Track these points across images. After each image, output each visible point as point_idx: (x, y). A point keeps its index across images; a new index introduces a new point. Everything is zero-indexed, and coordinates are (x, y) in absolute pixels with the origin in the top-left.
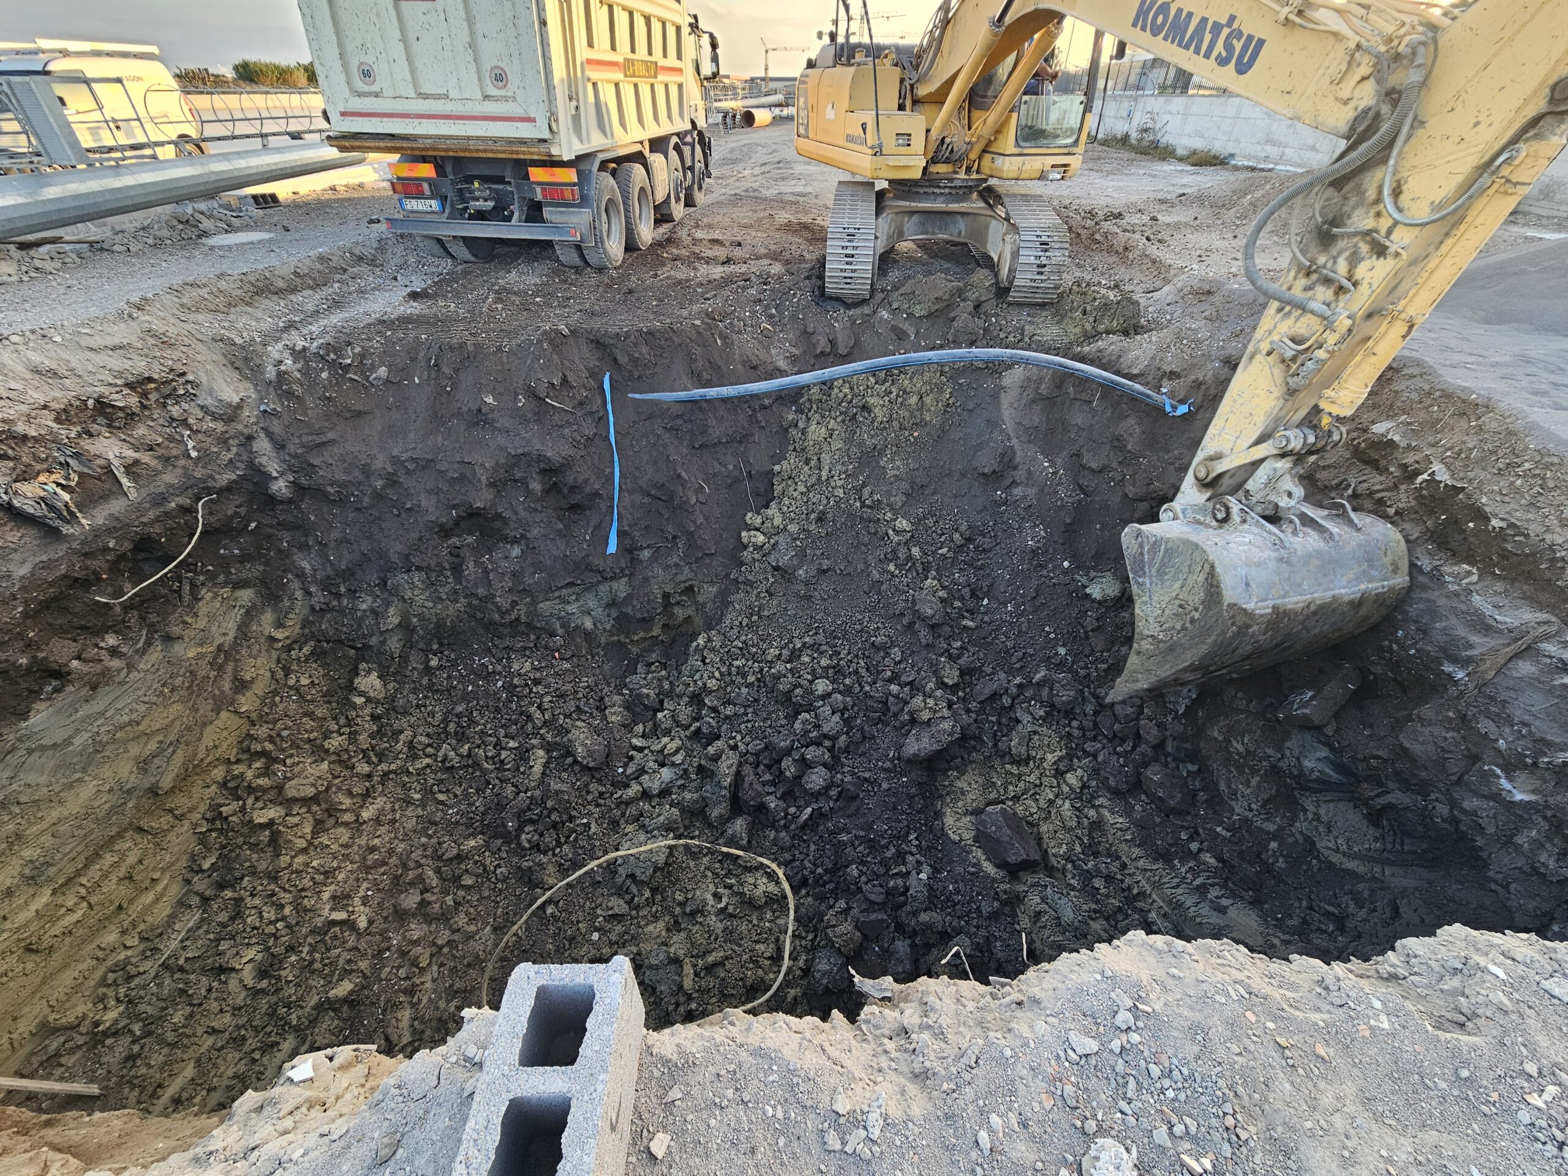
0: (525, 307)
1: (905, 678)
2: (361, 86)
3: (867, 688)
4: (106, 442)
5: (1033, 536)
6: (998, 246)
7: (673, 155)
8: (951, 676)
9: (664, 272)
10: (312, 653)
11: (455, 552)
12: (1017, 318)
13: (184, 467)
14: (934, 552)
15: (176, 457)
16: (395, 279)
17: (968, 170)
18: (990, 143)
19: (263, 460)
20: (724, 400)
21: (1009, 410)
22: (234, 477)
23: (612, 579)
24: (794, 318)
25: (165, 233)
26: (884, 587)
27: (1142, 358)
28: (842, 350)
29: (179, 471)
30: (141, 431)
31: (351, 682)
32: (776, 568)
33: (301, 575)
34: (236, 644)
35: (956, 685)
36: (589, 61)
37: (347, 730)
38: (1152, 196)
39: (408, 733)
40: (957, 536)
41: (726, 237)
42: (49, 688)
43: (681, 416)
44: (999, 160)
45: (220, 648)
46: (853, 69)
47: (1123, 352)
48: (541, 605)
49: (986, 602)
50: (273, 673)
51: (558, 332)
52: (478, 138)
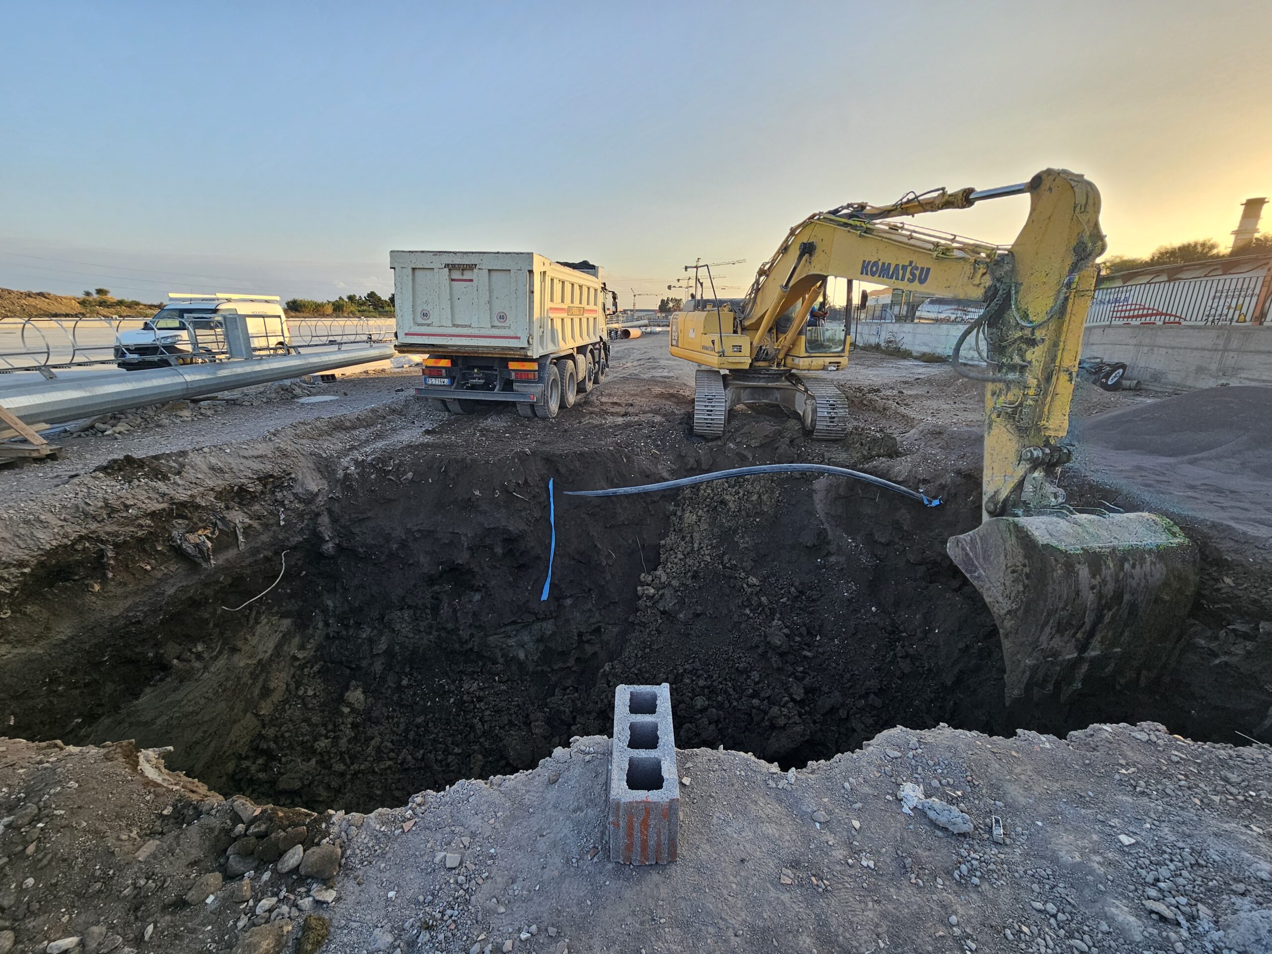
0: (499, 439)
1: (762, 695)
2: (420, 320)
3: (735, 703)
4: (235, 513)
5: (847, 590)
6: (802, 406)
7: (589, 355)
8: (799, 694)
9: (586, 420)
10: (319, 672)
11: (436, 597)
12: (819, 448)
13: (274, 532)
14: (777, 602)
15: (272, 525)
16: (413, 423)
17: (778, 365)
18: (790, 349)
19: (322, 529)
20: (627, 496)
21: (820, 504)
22: (301, 539)
23: (543, 620)
24: (672, 447)
25: (273, 395)
26: (743, 626)
27: (903, 471)
28: (704, 467)
29: (271, 534)
30: (257, 507)
31: (342, 695)
32: (664, 613)
33: (325, 611)
34: (271, 660)
35: (802, 701)
36: (551, 309)
37: (332, 734)
38: (899, 379)
39: (378, 739)
40: (793, 589)
41: (622, 401)
42: (158, 677)
43: (598, 506)
44: (797, 360)
45: (260, 661)
46: (706, 313)
47: (890, 468)
48: (491, 638)
49: (818, 638)
50: (288, 685)
51: (525, 453)
52: (483, 347)
